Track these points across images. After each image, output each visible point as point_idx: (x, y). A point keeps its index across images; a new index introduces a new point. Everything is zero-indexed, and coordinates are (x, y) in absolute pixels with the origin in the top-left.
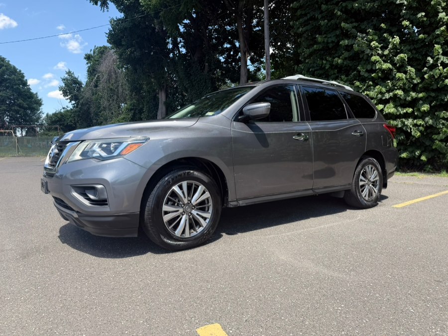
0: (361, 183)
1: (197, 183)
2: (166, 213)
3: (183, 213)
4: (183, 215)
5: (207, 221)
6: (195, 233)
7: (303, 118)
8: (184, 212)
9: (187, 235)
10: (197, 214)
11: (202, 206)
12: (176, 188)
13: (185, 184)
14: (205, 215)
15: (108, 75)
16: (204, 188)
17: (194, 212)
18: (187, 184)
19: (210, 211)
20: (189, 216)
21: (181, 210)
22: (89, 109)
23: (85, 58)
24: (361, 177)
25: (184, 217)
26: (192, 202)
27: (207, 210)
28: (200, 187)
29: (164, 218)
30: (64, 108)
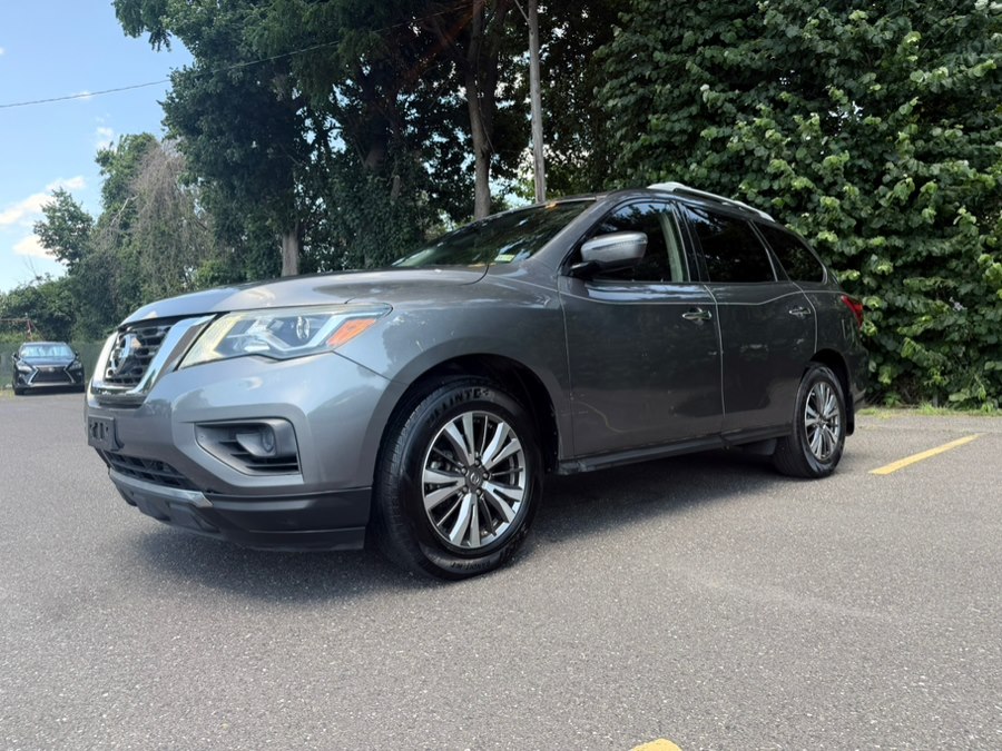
0: (808, 422)
1: (495, 417)
2: (431, 488)
3: (465, 489)
4: (465, 493)
5: (516, 506)
6: (491, 538)
7: (695, 277)
8: (466, 486)
9: (474, 543)
10: (495, 491)
11: (502, 473)
12: (450, 428)
13: (467, 419)
14: (511, 493)
15: (156, 201)
16: (509, 428)
17: (488, 487)
18: (474, 418)
19: (522, 483)
20: (479, 496)
21: (461, 482)
22: (105, 278)
23: (98, 161)
24: (808, 409)
25: (467, 500)
26: (484, 461)
27: (513, 481)
28: (500, 426)
29: (425, 500)
30: (39, 278)
